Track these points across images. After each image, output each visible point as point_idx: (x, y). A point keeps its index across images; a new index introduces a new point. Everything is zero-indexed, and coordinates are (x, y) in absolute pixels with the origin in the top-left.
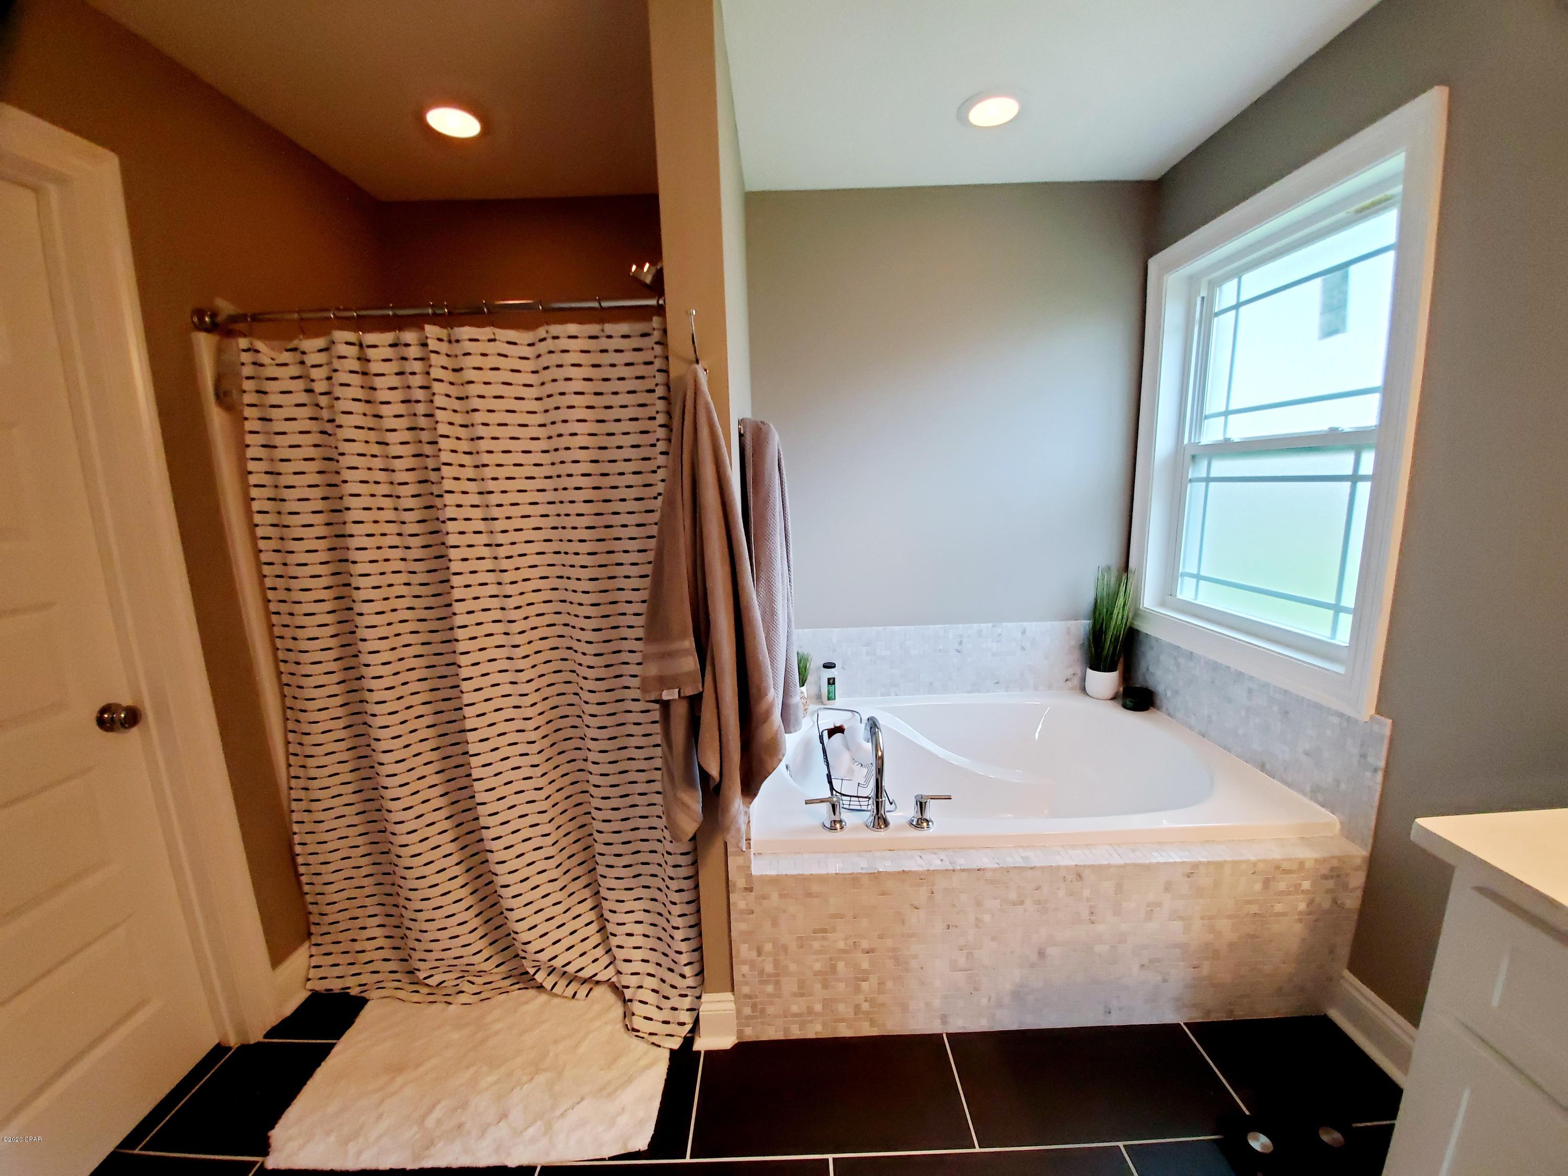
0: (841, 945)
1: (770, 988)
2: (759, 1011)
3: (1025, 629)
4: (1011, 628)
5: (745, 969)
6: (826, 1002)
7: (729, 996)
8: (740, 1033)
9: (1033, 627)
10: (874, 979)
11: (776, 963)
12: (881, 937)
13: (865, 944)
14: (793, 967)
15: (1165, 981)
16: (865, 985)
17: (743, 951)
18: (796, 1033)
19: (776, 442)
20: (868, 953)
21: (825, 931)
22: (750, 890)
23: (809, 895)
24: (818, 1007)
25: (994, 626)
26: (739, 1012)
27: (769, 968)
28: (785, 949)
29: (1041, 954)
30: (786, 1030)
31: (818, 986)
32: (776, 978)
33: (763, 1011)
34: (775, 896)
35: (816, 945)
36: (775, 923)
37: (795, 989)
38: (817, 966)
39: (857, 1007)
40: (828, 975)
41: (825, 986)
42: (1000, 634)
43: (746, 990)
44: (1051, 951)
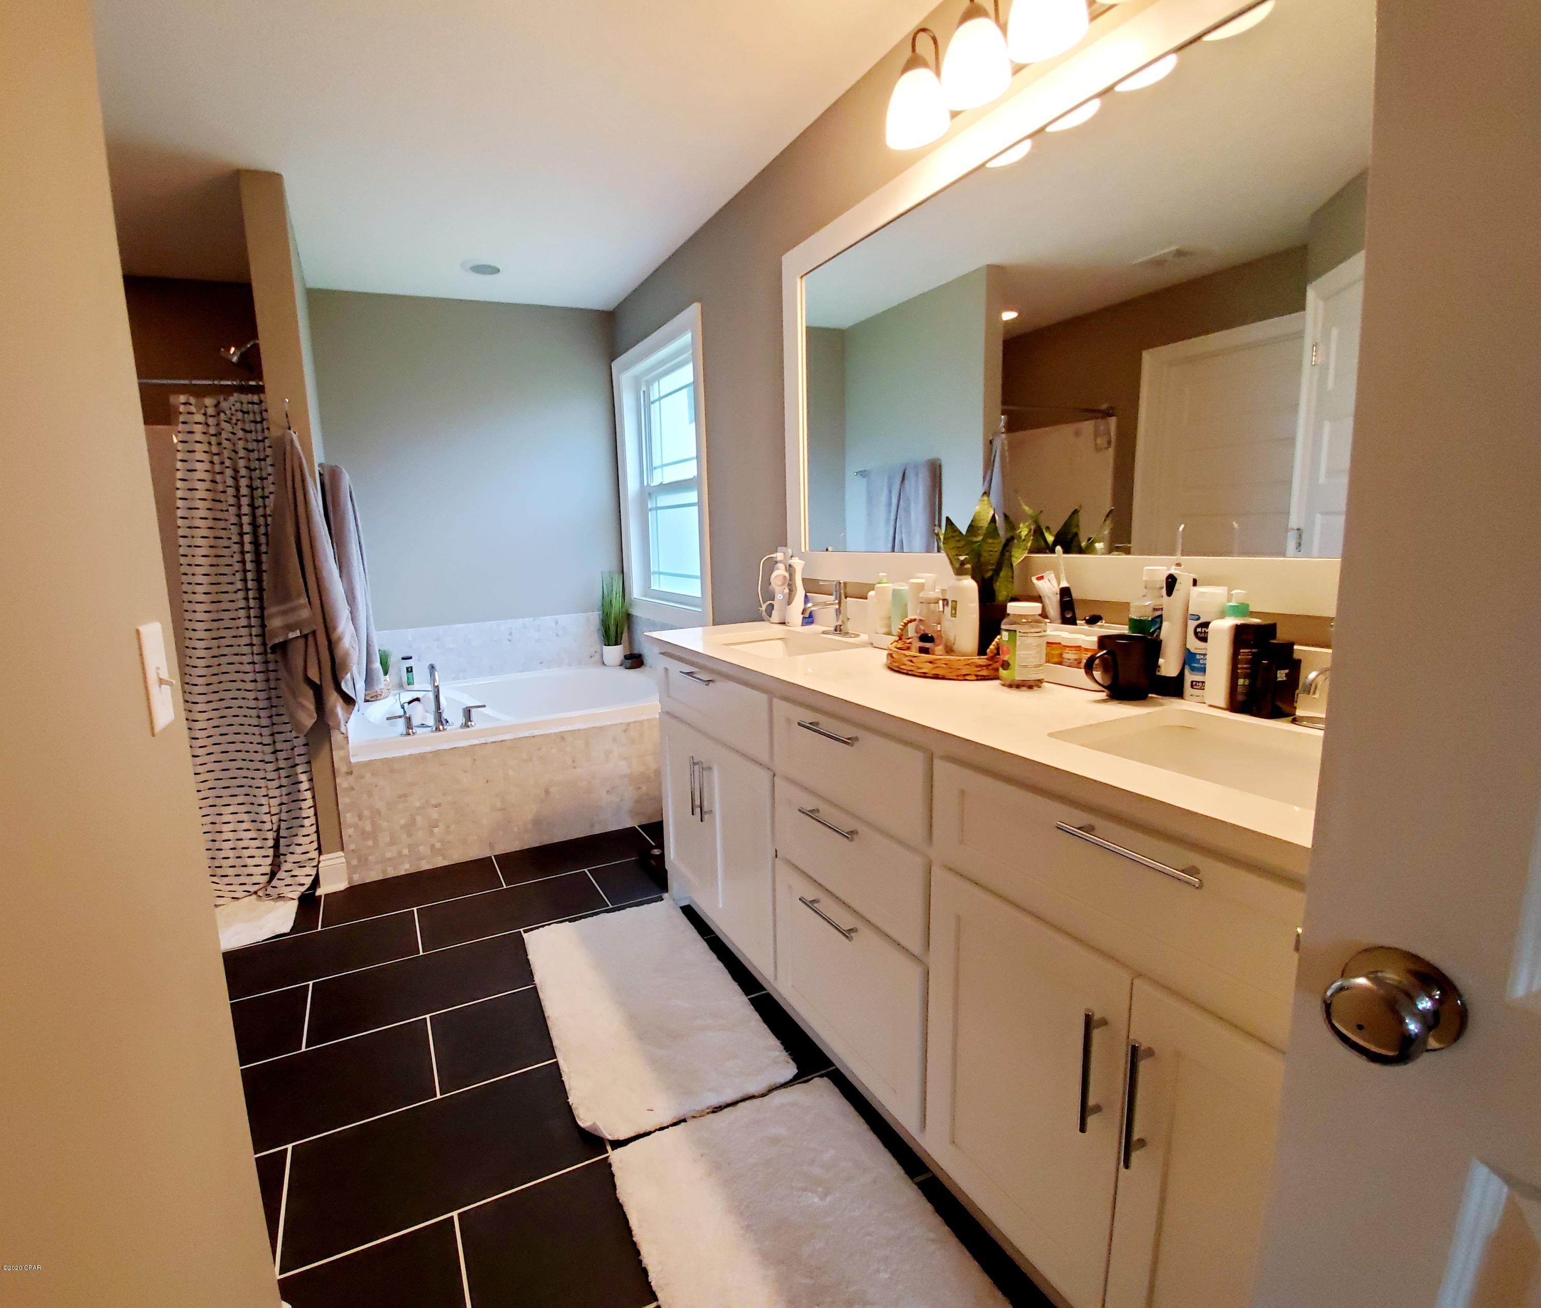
0: (418, 804)
1: (370, 843)
2: (363, 861)
3: (558, 621)
4: (548, 621)
5: (351, 831)
6: (410, 847)
7: (341, 854)
8: (350, 879)
9: (563, 619)
10: (442, 826)
11: (373, 824)
12: (444, 794)
13: (434, 802)
14: (385, 824)
15: (622, 800)
16: (436, 830)
17: (348, 818)
18: (391, 873)
19: (346, 480)
20: (436, 807)
21: (405, 796)
22: (351, 773)
23: (392, 771)
24: (406, 851)
25: (534, 620)
26: (348, 862)
27: (368, 828)
28: (378, 812)
29: (547, 792)
30: (384, 871)
31: (404, 836)
32: (373, 835)
33: (366, 860)
34: (368, 775)
35: (400, 806)
36: (370, 794)
37: (388, 839)
38: (402, 822)
39: (433, 846)
40: (410, 827)
41: (409, 835)
42: (539, 626)
43: (352, 847)
44: (552, 790)
